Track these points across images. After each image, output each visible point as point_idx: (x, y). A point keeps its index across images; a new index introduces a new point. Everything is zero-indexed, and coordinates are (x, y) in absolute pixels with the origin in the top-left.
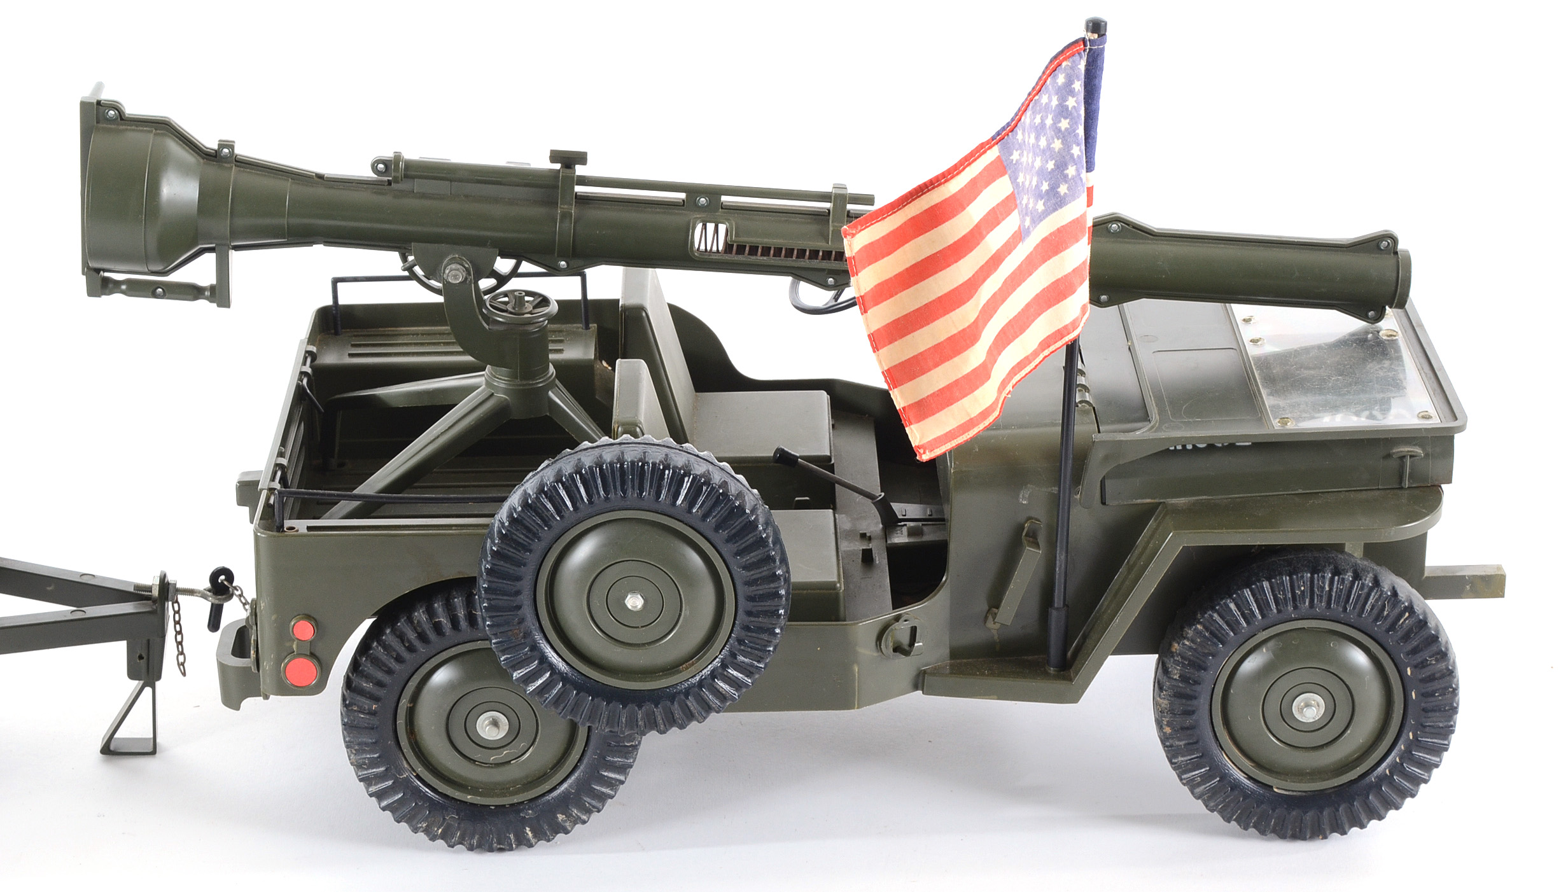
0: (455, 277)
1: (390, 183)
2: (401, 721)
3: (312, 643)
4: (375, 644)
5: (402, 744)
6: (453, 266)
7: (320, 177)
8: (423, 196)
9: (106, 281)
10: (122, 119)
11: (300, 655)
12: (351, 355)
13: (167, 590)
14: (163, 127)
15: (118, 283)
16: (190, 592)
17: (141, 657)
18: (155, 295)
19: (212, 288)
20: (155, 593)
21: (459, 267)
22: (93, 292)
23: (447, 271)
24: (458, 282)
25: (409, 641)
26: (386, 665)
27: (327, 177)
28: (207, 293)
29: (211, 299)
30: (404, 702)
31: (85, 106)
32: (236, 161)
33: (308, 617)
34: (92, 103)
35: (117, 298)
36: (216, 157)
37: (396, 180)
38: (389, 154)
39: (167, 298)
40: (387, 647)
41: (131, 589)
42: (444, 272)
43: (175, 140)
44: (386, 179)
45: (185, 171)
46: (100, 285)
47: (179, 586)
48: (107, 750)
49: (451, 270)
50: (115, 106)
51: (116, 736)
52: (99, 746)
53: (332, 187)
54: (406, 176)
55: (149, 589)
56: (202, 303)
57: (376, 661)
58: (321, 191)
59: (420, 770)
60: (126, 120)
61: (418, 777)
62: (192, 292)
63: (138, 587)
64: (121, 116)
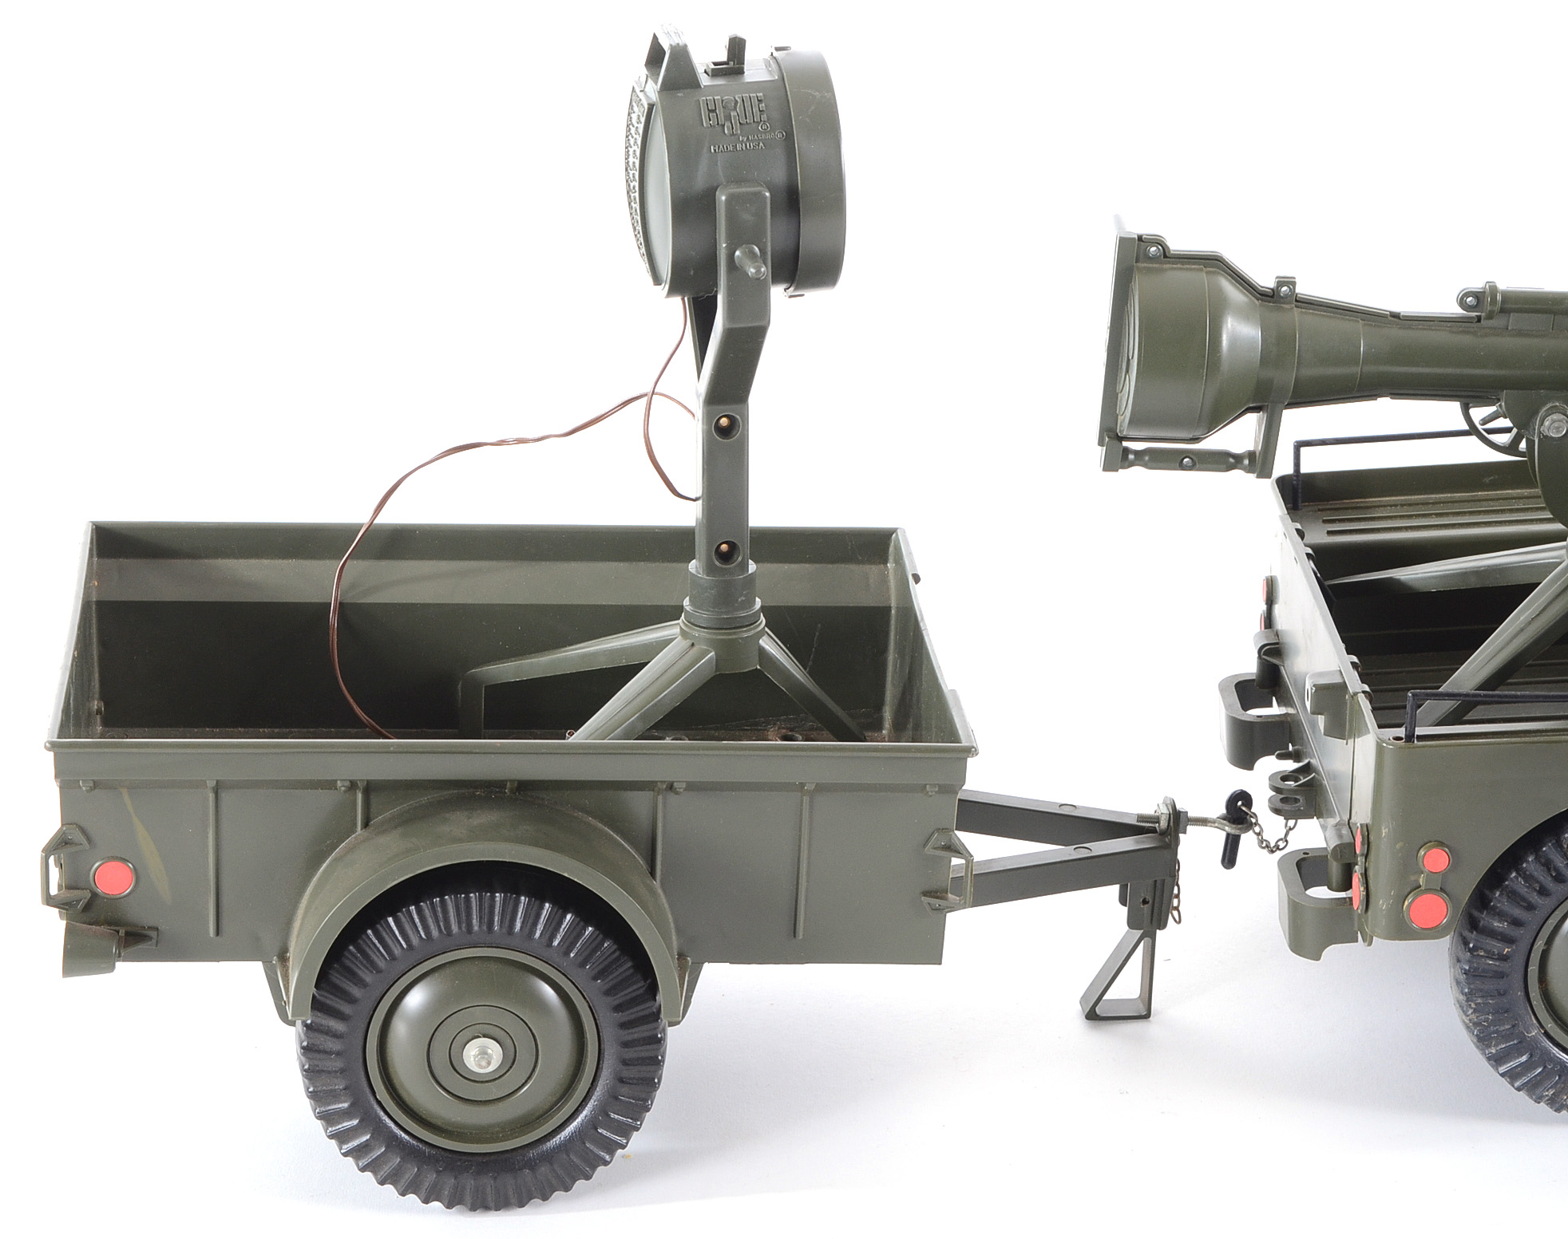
0: (1558, 429)
1: (1479, 319)
2: (1533, 969)
3: (1445, 875)
4: (1514, 874)
5: (1532, 995)
6: (1555, 417)
7: (1395, 316)
8: (1520, 333)
9: (1126, 451)
10: (1165, 256)
11: (1428, 890)
12: (1329, 533)
13: (1178, 821)
14: (1213, 263)
15: (1137, 453)
16: (1203, 822)
17: (1145, 902)
18: (1182, 467)
19: (1251, 455)
20: (1163, 824)
21: (1562, 417)
22: (1110, 465)
23: (1547, 423)
24: (1561, 435)
25: (1556, 869)
26: (1524, 899)
27: (1403, 316)
28: (1246, 462)
29: (1250, 469)
30: (1540, 944)
31: (1124, 244)
32: (1296, 301)
33: (1441, 844)
34: (1135, 238)
35: (1137, 471)
36: (1272, 297)
37: (1490, 316)
38: (1477, 284)
39: (1197, 470)
40: (1529, 878)
41: (1134, 822)
42: (1542, 424)
43: (1226, 278)
44: (1474, 314)
45: (1244, 315)
46: (1118, 457)
47: (1190, 815)
48: (1092, 1016)
49: (1554, 421)
50: (1158, 242)
51: (1105, 998)
52: (1076, 1011)
53: (1410, 328)
54: (1503, 311)
55: (1157, 820)
56: (1237, 474)
57: (1514, 896)
58: (1395, 333)
59: (1550, 1026)
60: (1169, 258)
61: (1547, 1035)
62: (1224, 461)
63: (1141, 818)
64: (1166, 254)
